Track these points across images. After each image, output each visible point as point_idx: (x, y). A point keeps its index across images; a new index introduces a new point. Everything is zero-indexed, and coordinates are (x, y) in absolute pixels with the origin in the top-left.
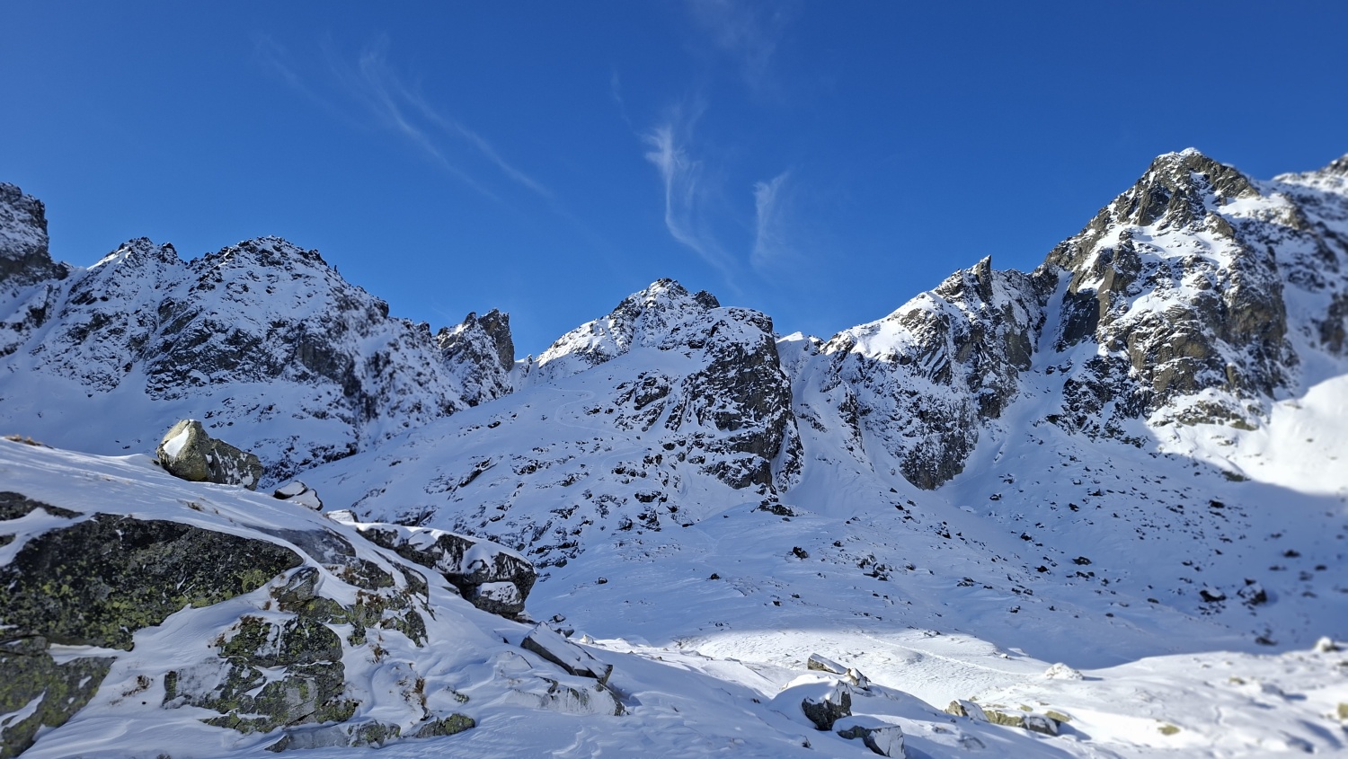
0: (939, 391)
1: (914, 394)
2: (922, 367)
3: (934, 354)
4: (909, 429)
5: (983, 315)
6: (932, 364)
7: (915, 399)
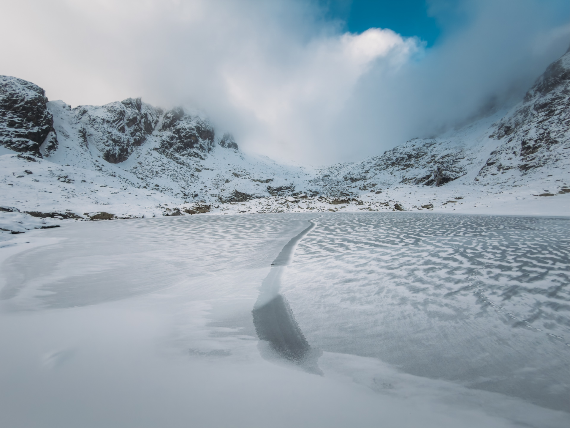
0: (120, 134)
1: (110, 133)
2: (114, 125)
3: (119, 122)
4: (107, 144)
5: (138, 115)
6: (118, 125)
7: (110, 134)
